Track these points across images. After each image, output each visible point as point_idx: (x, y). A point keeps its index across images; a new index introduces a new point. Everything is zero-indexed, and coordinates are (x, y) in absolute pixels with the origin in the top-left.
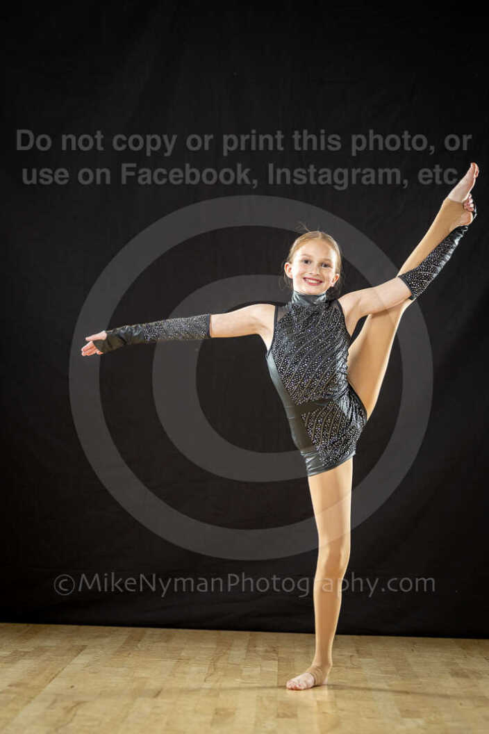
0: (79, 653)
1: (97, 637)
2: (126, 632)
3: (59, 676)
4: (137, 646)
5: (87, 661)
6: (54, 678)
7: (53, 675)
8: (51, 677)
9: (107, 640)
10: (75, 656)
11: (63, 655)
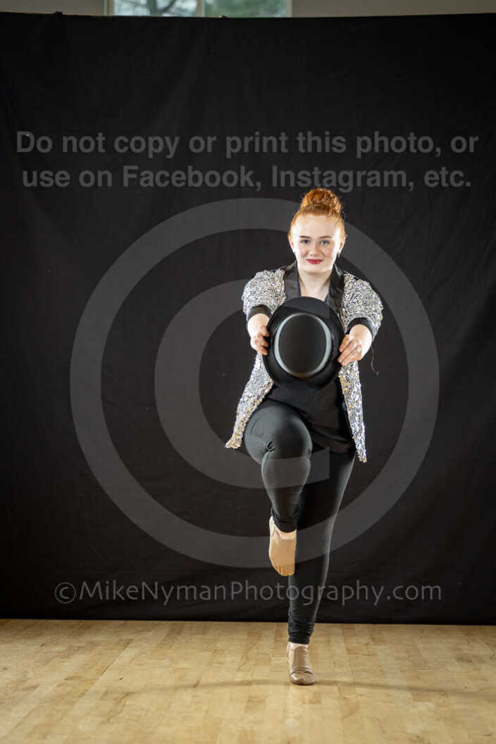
0: (126, 647)
1: (141, 631)
2: (167, 625)
3: (109, 668)
4: (177, 639)
5: (134, 654)
6: (105, 671)
7: (104, 668)
8: (103, 670)
9: (150, 634)
10: (123, 650)
11: (111, 649)
